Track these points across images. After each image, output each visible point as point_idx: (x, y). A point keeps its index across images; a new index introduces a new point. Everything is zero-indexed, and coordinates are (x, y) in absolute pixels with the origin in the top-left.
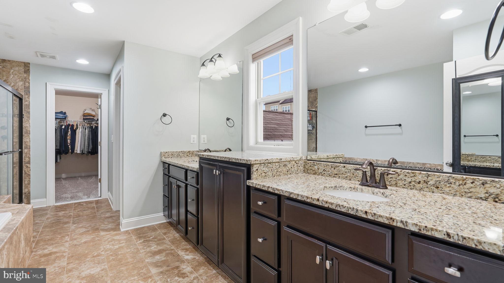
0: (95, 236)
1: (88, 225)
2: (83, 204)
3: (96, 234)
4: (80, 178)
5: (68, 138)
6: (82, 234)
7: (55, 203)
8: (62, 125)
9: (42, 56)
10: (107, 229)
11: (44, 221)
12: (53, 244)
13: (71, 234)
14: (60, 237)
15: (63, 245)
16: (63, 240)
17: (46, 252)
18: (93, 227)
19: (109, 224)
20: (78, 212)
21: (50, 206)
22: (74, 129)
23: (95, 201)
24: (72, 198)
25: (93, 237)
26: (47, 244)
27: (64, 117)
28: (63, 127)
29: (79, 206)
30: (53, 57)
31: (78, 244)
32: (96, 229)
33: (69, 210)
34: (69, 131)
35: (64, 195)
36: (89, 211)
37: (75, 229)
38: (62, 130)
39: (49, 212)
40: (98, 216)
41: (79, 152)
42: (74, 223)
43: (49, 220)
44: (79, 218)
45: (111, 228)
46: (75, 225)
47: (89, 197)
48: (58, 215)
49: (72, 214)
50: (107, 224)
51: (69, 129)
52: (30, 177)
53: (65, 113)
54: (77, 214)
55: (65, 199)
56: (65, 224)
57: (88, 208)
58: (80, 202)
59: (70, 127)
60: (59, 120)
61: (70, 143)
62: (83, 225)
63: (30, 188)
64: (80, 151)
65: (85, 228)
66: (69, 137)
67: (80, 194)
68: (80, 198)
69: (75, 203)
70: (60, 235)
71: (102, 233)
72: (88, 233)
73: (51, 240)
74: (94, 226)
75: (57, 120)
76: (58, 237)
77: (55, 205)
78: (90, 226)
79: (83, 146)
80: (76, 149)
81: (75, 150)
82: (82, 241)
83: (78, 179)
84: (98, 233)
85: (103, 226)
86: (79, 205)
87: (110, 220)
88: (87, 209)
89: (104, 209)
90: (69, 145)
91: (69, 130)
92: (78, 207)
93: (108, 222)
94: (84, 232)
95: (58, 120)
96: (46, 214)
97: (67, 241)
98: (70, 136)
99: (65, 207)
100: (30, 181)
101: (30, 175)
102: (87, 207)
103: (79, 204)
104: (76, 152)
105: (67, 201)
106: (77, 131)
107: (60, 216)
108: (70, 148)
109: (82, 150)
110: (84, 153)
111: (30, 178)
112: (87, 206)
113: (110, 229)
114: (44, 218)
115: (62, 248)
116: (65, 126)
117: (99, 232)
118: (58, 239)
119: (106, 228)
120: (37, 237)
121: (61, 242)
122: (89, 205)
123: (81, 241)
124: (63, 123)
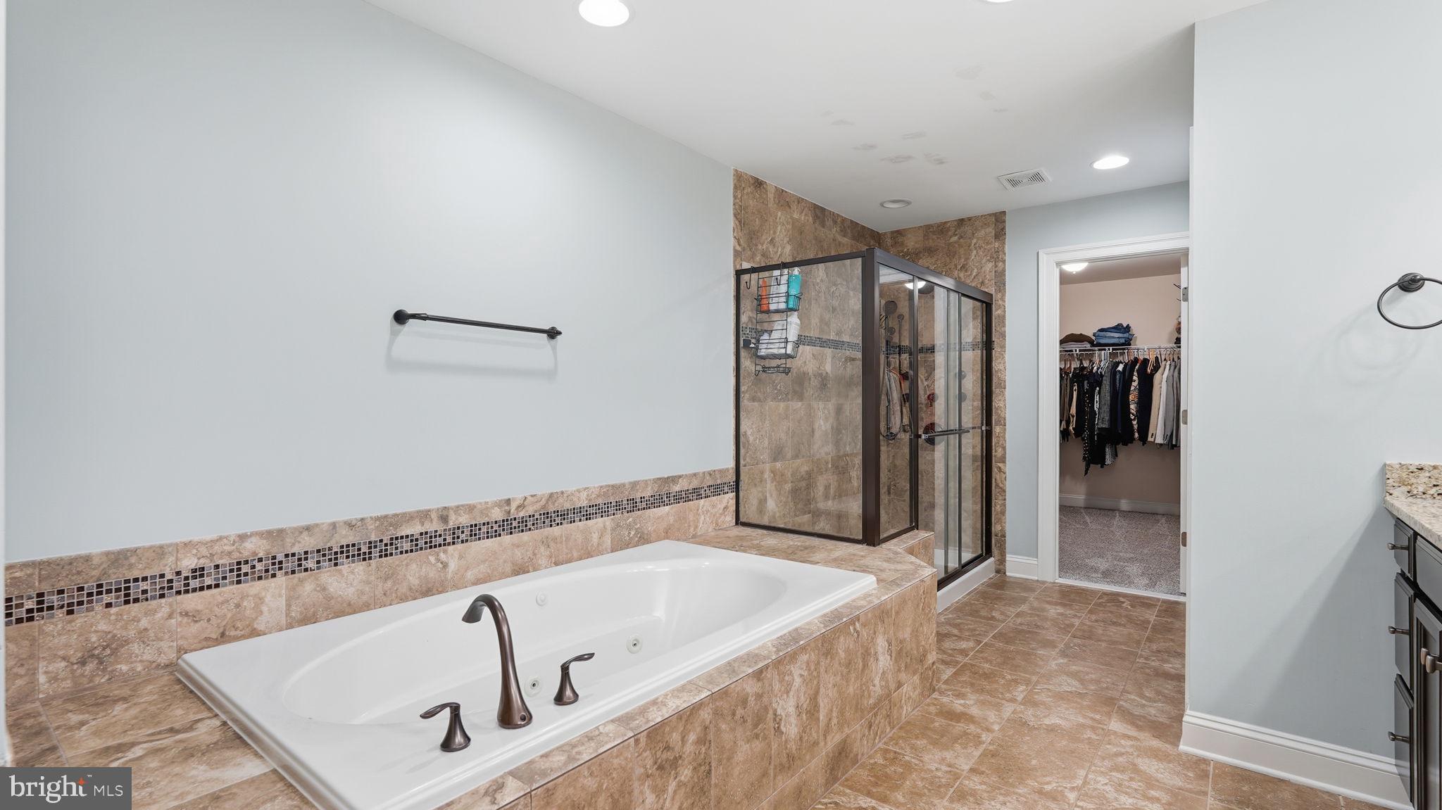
0: (1089, 722)
1: (1093, 676)
2: (1123, 602)
3: (1098, 717)
4: (1163, 520)
5: (1131, 397)
6: (1061, 697)
7: (1057, 577)
8: (1118, 364)
9: (1014, 183)
10: (1140, 717)
11: (1009, 617)
12: (982, 691)
13: (1038, 682)
14: (1009, 677)
15: (998, 707)
16: (1009, 691)
17: (958, 705)
18: (1102, 689)
19: (1155, 702)
20: (1097, 621)
21: (1044, 583)
22: (1149, 371)
23: (1165, 601)
24: (1107, 575)
25: (1081, 720)
26: (972, 685)
27: (1123, 341)
28: (1120, 368)
29: (1108, 604)
30: (1037, 177)
31: (1031, 724)
32: (1109, 703)
33: (1077, 607)
34: (1135, 378)
35: (1092, 562)
36: (1125, 631)
37: (1056, 671)
38: (1118, 377)
39: (1032, 597)
40: (1141, 656)
41: (1159, 440)
42: (1063, 654)
43: (1019, 620)
44: (1087, 642)
45: (1155, 719)
46: (1062, 661)
47: (1152, 585)
48: (1045, 614)
49: (1077, 622)
50: (1149, 700)
51: (1135, 373)
52: (1005, 495)
53: (1128, 327)
54: (1089, 626)
55: (1088, 572)
56: (1041, 647)
57: (1130, 620)
58: (1118, 594)
59: (1137, 367)
60: (1111, 348)
61: (1137, 412)
62: (1081, 668)
63: (1005, 523)
64: (1164, 438)
65: (1082, 681)
66: (1133, 397)
67: (1133, 569)
68: (1128, 580)
69: (1105, 594)
70: (1010, 674)
71: (1116, 725)
72: (1076, 702)
73: (986, 676)
74: (1107, 688)
75: (1107, 348)
76: (1004, 678)
77: (1056, 581)
78: (1098, 682)
79: (1171, 423)
80: (1151, 431)
81: (1150, 435)
82: (1047, 721)
83: (1158, 521)
84: (1105, 718)
85: (1134, 700)
86: (1113, 601)
87: (1167, 689)
88: (1123, 621)
89: (1172, 640)
90: (1133, 418)
91: (1133, 375)
92: (1104, 607)
93: (1158, 693)
94: (1071, 692)
95: (1109, 349)
96: (1024, 600)
97: (1013, 700)
98: (1136, 393)
99: (1072, 596)
100: (1004, 505)
101: (1004, 491)
102: (1126, 616)
103: (1114, 598)
104: (1152, 440)
105: (1089, 579)
106: (1157, 376)
107: (1046, 619)
108: (1136, 427)
109: (1169, 434)
110: (1174, 443)
111: (1005, 500)
112: (1130, 611)
113: (1150, 721)
114: (1012, 611)
115: (992, 716)
116: (1126, 365)
117: (1109, 715)
118: (1003, 682)
119: (1137, 711)
120: (967, 655)
121: (1002, 694)
122: (1139, 613)
123: (1045, 717)
124: (1120, 358)
